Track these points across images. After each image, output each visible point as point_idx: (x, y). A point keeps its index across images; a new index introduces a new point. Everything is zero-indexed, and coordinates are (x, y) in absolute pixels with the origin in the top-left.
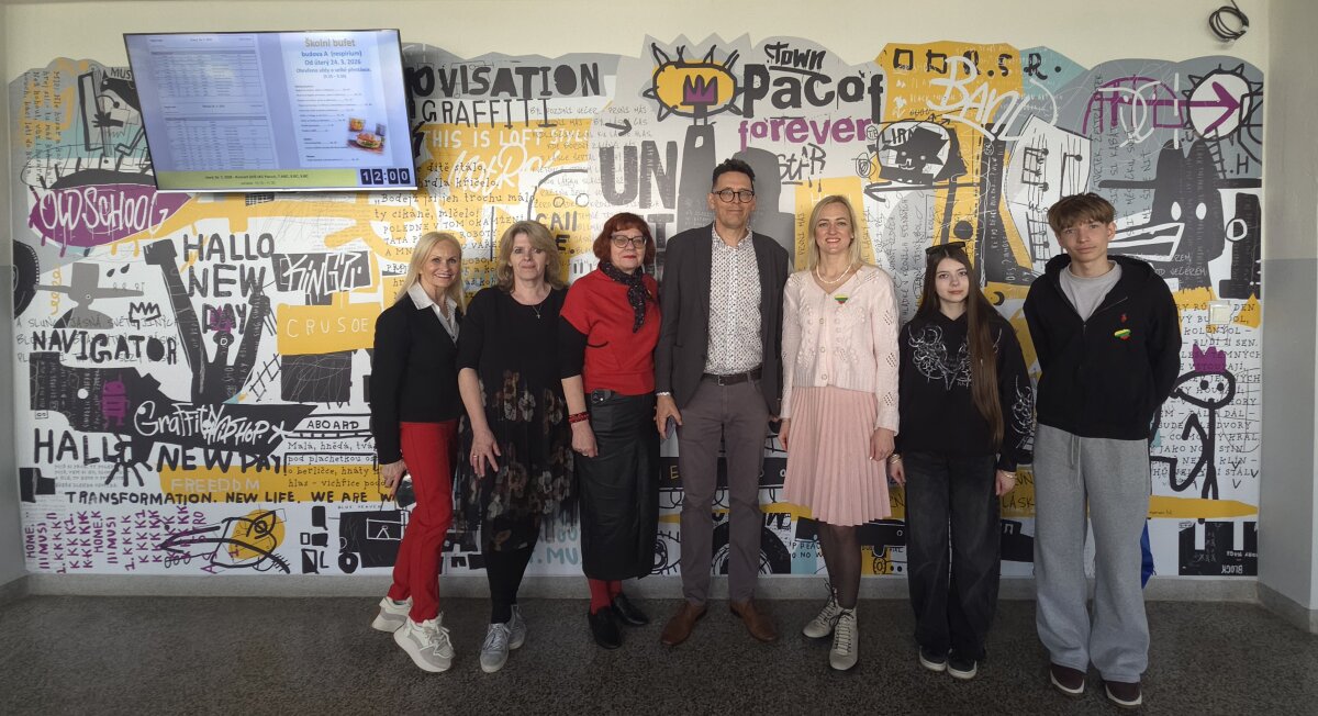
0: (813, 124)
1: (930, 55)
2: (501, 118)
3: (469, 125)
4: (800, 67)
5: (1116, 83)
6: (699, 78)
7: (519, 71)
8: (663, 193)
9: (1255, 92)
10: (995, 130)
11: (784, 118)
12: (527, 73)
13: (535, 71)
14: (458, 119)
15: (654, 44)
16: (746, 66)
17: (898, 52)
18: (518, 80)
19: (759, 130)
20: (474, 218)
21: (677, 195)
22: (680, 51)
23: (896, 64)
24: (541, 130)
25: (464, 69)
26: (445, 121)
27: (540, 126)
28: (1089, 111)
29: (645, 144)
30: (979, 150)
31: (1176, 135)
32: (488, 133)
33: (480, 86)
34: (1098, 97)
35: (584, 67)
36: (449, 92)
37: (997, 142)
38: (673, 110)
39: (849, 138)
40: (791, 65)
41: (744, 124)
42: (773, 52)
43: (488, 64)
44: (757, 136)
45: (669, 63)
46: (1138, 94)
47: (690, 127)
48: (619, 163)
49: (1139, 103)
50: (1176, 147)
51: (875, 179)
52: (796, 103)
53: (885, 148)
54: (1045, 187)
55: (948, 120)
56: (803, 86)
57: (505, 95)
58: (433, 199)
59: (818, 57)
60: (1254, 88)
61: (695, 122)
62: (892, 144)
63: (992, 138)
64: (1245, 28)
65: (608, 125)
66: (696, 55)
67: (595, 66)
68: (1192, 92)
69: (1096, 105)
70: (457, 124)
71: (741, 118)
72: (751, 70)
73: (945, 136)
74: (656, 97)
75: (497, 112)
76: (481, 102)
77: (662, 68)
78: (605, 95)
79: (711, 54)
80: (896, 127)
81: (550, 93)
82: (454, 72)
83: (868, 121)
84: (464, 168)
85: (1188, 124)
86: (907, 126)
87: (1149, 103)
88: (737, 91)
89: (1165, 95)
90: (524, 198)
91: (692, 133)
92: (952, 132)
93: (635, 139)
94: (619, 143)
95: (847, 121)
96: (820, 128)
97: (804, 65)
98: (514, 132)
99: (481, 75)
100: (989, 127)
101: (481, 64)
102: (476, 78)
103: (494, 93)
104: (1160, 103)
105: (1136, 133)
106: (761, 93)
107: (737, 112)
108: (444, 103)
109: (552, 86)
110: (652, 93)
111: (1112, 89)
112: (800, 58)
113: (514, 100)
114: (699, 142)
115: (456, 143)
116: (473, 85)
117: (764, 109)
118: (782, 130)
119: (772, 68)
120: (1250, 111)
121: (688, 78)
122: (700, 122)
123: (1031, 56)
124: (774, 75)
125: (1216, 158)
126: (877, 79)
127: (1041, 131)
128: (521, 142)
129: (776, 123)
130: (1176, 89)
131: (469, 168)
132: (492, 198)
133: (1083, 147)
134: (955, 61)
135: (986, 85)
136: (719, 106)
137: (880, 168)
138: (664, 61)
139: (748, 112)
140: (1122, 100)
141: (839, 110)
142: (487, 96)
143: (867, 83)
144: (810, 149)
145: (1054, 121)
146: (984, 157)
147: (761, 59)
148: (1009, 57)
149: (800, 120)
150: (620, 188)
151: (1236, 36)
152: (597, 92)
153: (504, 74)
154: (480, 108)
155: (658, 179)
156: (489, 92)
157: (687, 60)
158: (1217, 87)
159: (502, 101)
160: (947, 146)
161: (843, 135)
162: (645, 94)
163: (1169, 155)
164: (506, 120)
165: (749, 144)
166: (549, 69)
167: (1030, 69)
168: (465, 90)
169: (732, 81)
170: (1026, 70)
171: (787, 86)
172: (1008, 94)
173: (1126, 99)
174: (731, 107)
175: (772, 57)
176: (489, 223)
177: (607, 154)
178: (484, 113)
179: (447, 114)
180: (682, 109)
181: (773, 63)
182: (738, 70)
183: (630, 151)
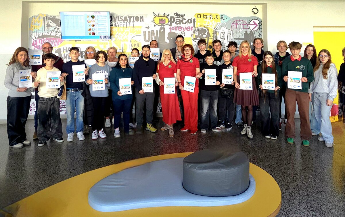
0: (183, 27)
1: (204, 15)
3: (119, 27)
4: (180, 17)
5: (236, 21)
6: (162, 19)
7: (128, 17)
9: (260, 23)
10: (215, 29)
11: (178, 26)
12: (130, 17)
13: (132, 17)
14: (117, 26)
15: (154, 13)
17: (198, 15)
18: (128, 19)
19: (173, 28)
22: (159, 14)
23: (198, 17)
25: (118, 17)
27: (132, 27)
28: (232, 26)
29: (152, 31)
30: (213, 33)
31: (247, 30)
32: (122, 28)
33: (121, 20)
34: (233, 23)
35: (141, 16)
37: (216, 31)
38: (157, 25)
39: (190, 30)
41: (170, 27)
42: (176, 14)
43: (123, 16)
44: (173, 30)
45: (156, 16)
46: (240, 23)
47: (160, 28)
48: (147, 34)
49: (240, 24)
50: (247, 32)
51: (194, 38)
52: (180, 23)
53: (196, 32)
54: (225, 39)
55: (207, 27)
56: (181, 20)
58: (112, 41)
59: (184, 15)
64: (258, 12)
65: (145, 27)
66: (161, 14)
67: (143, 16)
68: (250, 23)
69: (233, 25)
72: (172, 18)
74: (154, 22)
75: (124, 25)
78: (145, 22)
79: (164, 14)
80: (198, 28)
82: (116, 17)
83: (193, 27)
85: (249, 28)
86: (200, 28)
87: (242, 24)
88: (169, 21)
92: (208, 29)
93: (150, 30)
94: (147, 31)
95: (189, 27)
98: (127, 28)
99: (121, 18)
100: (215, 28)
101: (121, 16)
103: (124, 21)
104: (244, 24)
105: (240, 30)
106: (173, 22)
107: (169, 25)
109: (135, 20)
111: (236, 22)
112: (180, 15)
113: (127, 22)
114: (162, 30)
117: (174, 25)
120: (260, 26)
121: (160, 19)
122: (162, 27)
123: (222, 16)
124: (176, 18)
125: (254, 34)
127: (223, 29)
128: (129, 30)
129: (176, 27)
130: (247, 22)
131: (119, 35)
132: (123, 41)
133: (231, 32)
134: (208, 16)
135: (214, 21)
136: (166, 24)
137: (195, 36)
139: (171, 25)
140: (237, 24)
141: (187, 25)
142: (122, 22)
143: (193, 20)
144: (182, 32)
145: (226, 27)
147: (173, 15)
148: (218, 16)
149: (180, 27)
150: (147, 39)
151: (256, 13)
152: (143, 21)
153: (126, 18)
154: (121, 24)
155: (154, 37)
157: (160, 16)
158: (254, 22)
160: (207, 32)
161: (188, 30)
162: (152, 22)
163: (246, 34)
164: (126, 26)
165: (171, 31)
166: (134, 17)
167: (221, 18)
168: (118, 21)
169: (168, 19)
171: (178, 20)
172: (218, 22)
173: (238, 24)
174: (168, 24)
177: (145, 33)
179: (115, 25)
180: (159, 24)
181: (176, 16)
182: (169, 17)
183: (149, 32)
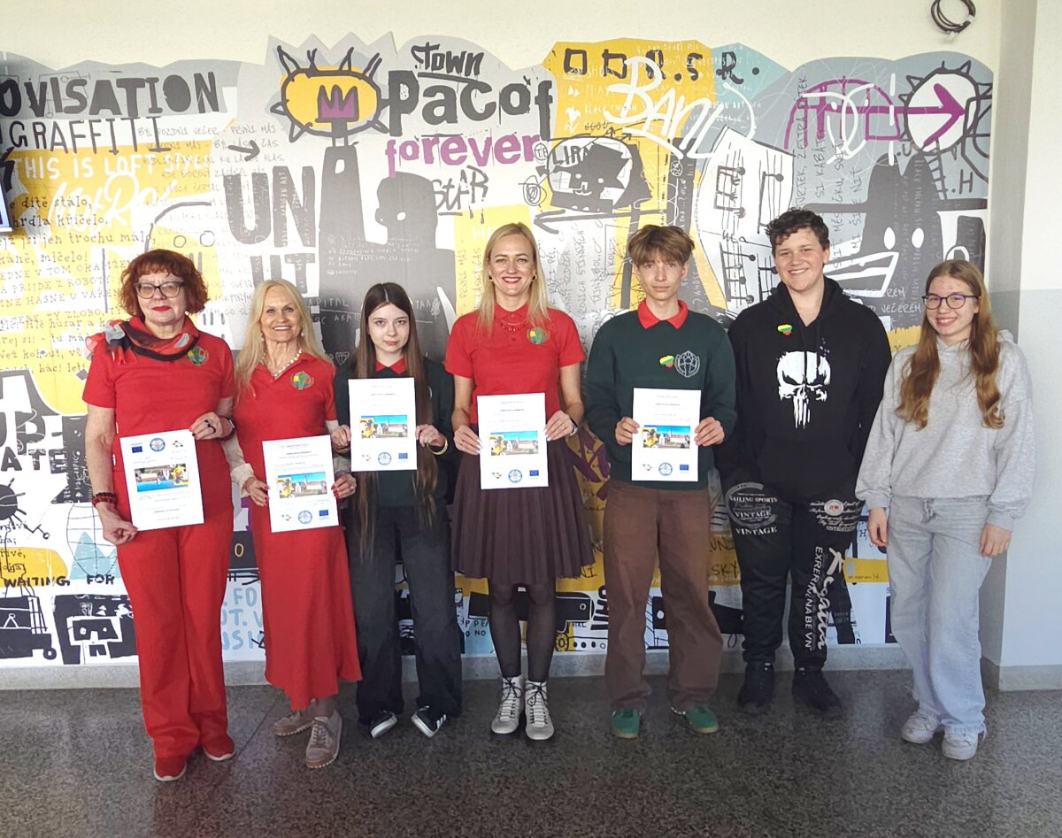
0: (472, 142)
1: (607, 56)
2: (104, 142)
3: (67, 152)
4: (454, 73)
5: (822, 87)
6: (336, 89)
7: (121, 83)
8: (300, 230)
9: (983, 96)
10: (683, 146)
11: (438, 136)
12: (131, 85)
13: (140, 83)
14: (53, 144)
15: (279, 48)
16: (390, 73)
17: (569, 53)
18: (121, 95)
19: (409, 150)
20: (82, 262)
21: (318, 230)
22: (311, 56)
23: (567, 68)
24: (153, 155)
25: (55, 82)
26: (38, 147)
27: (151, 150)
28: (791, 121)
29: (276, 170)
30: (665, 171)
31: (892, 148)
32: (89, 159)
33: (76, 103)
34: (802, 104)
35: (198, 77)
36: (39, 111)
37: (686, 160)
38: (306, 128)
39: (515, 159)
40: (444, 71)
41: (391, 143)
42: (422, 55)
43: (83, 75)
44: (408, 158)
45: (299, 71)
46: (848, 100)
47: (328, 149)
48: (247, 193)
49: (849, 110)
50: (891, 162)
51: (547, 207)
52: (451, 117)
53: (555, 171)
54: (741, 213)
55: (629, 135)
56: (458, 96)
57: (106, 113)
58: (32, 240)
59: (475, 60)
60: (982, 90)
61: (334, 143)
62: (564, 165)
63: (680, 156)
64: (971, 19)
65: (232, 148)
66: (333, 63)
67: (211, 76)
68: (910, 96)
69: (800, 113)
70: (52, 149)
71: (388, 137)
72: (397, 78)
73: (626, 154)
74: (286, 113)
75: (99, 135)
76: (79, 122)
77: (291, 77)
78: (226, 111)
79: (348, 58)
80: (569, 144)
81: (160, 111)
82: (43, 86)
83: (536, 138)
84: (66, 203)
85: (904, 135)
86: (581, 143)
87: (860, 110)
88: (381, 104)
89: (879, 101)
90: (140, 238)
91: (331, 155)
92: (634, 150)
93: (263, 164)
94: (247, 169)
95: (512, 138)
96: (481, 147)
97: (459, 71)
98: (120, 158)
99: (77, 89)
100: (677, 142)
101: (75, 76)
102: (71, 93)
103: (94, 111)
104: (874, 110)
105: (845, 147)
106: (409, 106)
107: (383, 129)
108: (34, 124)
109: (162, 101)
110: (281, 107)
111: (817, 94)
112: (454, 62)
113: (118, 119)
114: (340, 166)
115: (53, 173)
116: (68, 102)
117: (414, 125)
118: (435, 150)
119: (421, 75)
120: (977, 119)
121: (322, 89)
122: (340, 143)
123: (724, 55)
124: (424, 84)
125: (936, 175)
126: (545, 86)
127: (735, 147)
128: (130, 170)
129: (429, 142)
130: (892, 93)
131: (71, 203)
132: (101, 239)
133: (786, 164)
134: (636, 63)
135: (671, 94)
136: (362, 122)
137: (550, 195)
138: (293, 68)
139: (396, 129)
140: (829, 108)
141: (503, 125)
142: (85, 115)
143: (534, 91)
144: (469, 173)
145: (752, 133)
146: (672, 179)
147: (408, 64)
148: (699, 57)
149: (456, 138)
150: (250, 223)
151: (959, 28)
152: (215, 108)
153: (103, 88)
154: (78, 129)
155: (294, 212)
156: (87, 109)
157: (320, 68)
158: (939, 90)
159: (103, 120)
160: (629, 166)
161: (508, 155)
162: (273, 110)
163: (883, 173)
164: (110, 144)
165: (398, 168)
166: (156, 80)
167: (724, 71)
168: (59, 108)
169: (374, 92)
170: (719, 72)
171: (440, 96)
172: (698, 102)
173: (834, 106)
174: (375, 124)
175: (421, 61)
176: (101, 267)
177: (232, 183)
178: (84, 136)
179: (40, 137)
180: (317, 127)
181: (422, 69)
182: (382, 78)
183: (259, 179)
